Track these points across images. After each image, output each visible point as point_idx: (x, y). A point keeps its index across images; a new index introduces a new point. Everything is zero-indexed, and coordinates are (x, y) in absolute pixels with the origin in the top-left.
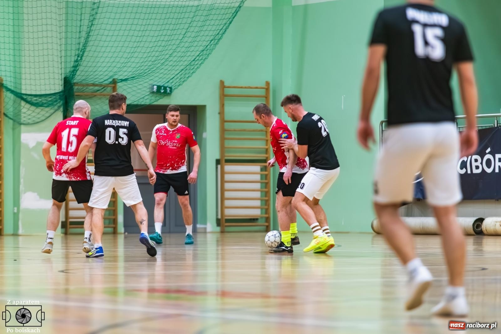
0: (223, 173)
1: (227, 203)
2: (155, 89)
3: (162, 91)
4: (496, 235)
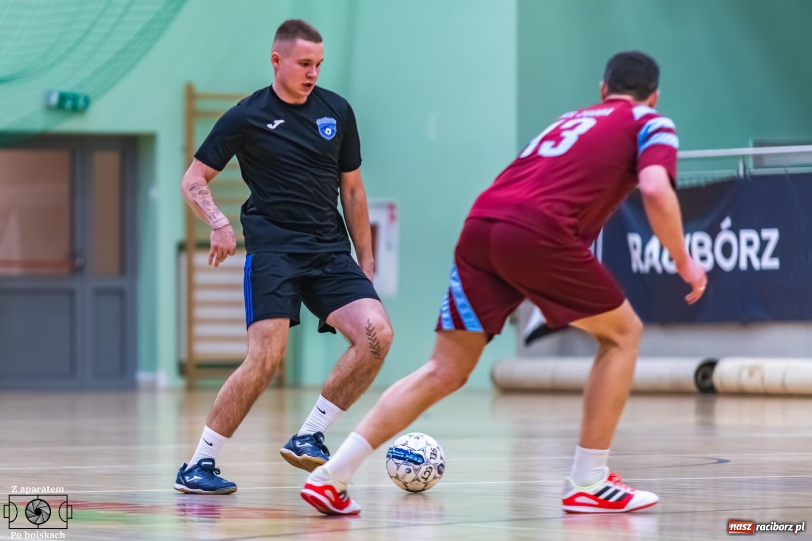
0: (191, 269)
1: (200, 330)
2: (54, 99)
3: (69, 103)
4: (741, 394)
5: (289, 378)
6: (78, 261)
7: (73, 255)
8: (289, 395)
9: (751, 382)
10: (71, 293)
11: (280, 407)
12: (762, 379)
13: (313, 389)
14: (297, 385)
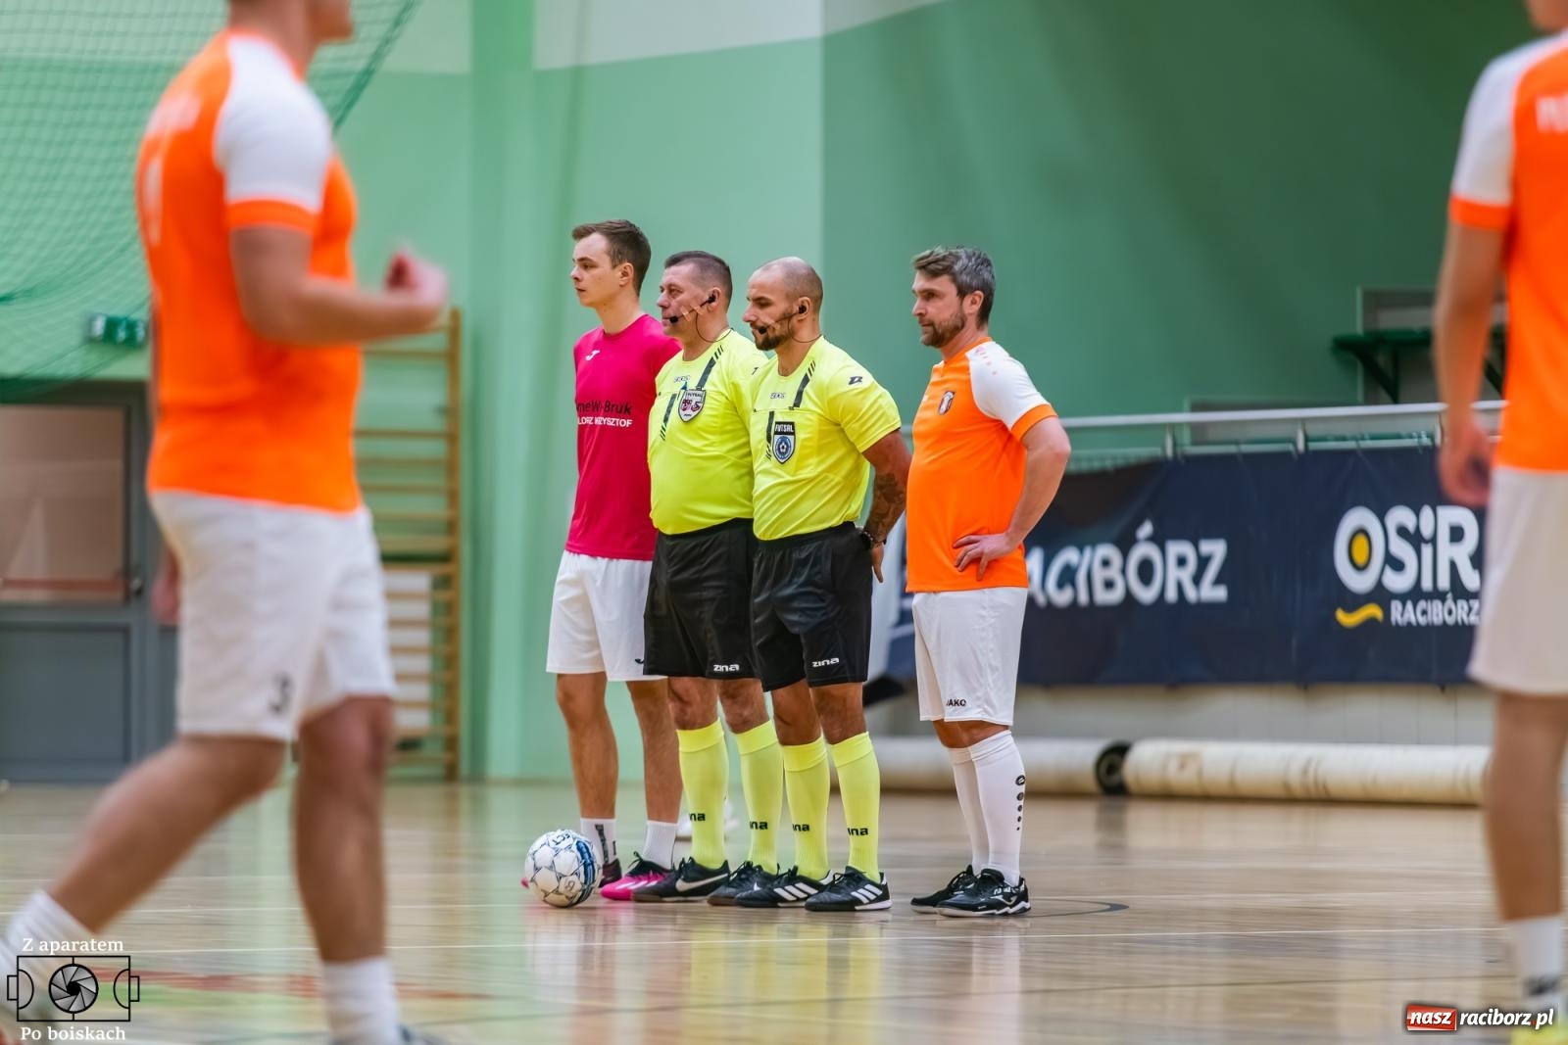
2: (99, 327)
3: (122, 334)
4: (1167, 796)
5: (464, 768)
6: (136, 583)
7: (127, 572)
8: (464, 791)
9: (1183, 778)
10: (125, 631)
11: (451, 813)
12: (1200, 773)
13: (503, 783)
14: (478, 778)
